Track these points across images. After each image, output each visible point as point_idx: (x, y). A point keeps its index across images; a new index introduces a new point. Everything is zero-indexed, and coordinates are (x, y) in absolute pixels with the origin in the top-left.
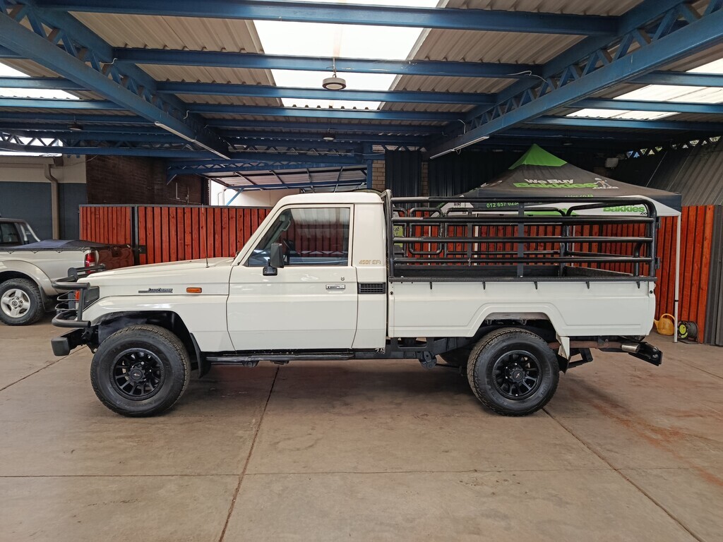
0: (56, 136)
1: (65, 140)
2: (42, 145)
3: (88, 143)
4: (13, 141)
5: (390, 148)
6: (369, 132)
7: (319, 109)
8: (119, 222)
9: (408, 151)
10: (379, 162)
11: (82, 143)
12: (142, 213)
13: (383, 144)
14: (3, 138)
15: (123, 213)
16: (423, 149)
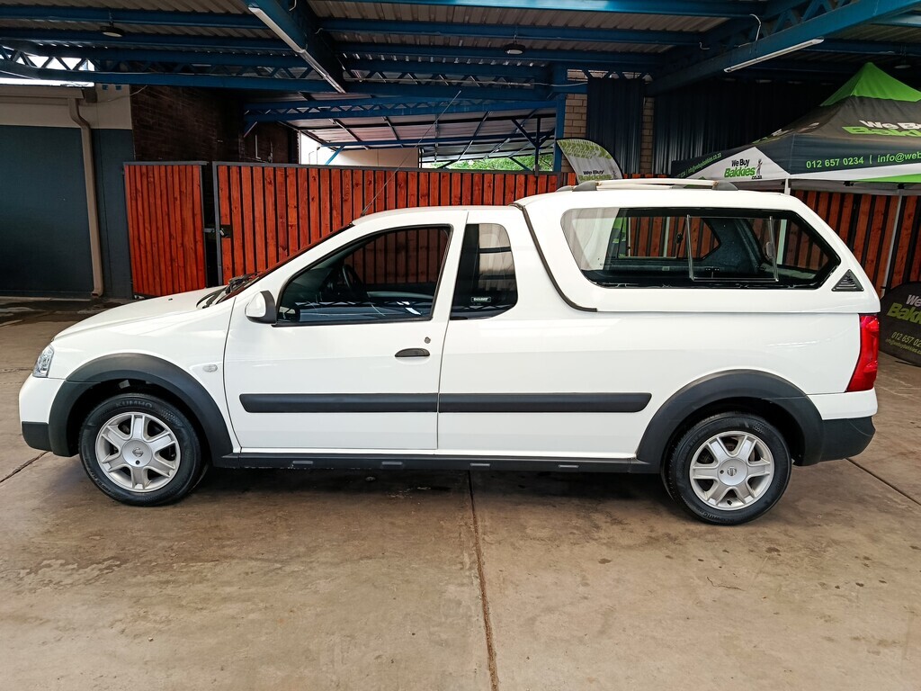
0: (83, 54)
1: (98, 61)
2: (64, 68)
3: (133, 66)
4: (20, 61)
5: (595, 74)
8: (183, 189)
9: (622, 78)
10: (577, 96)
11: (123, 67)
14: (4, 56)
15: (189, 175)
16: (647, 77)
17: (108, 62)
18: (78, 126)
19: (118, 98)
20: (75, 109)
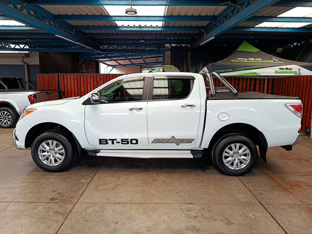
0: (25, 44)
1: (29, 45)
2: (20, 48)
3: (40, 47)
4: (7, 46)
5: (173, 45)
6: (162, 38)
7: (134, 26)
9: (182, 46)
10: (168, 52)
11: (37, 47)
12: (62, 78)
13: (170, 44)
14: (2, 45)
15: (54, 77)
16: (189, 46)
17: (32, 46)
18: (24, 64)
19: (35, 56)
20: (23, 60)
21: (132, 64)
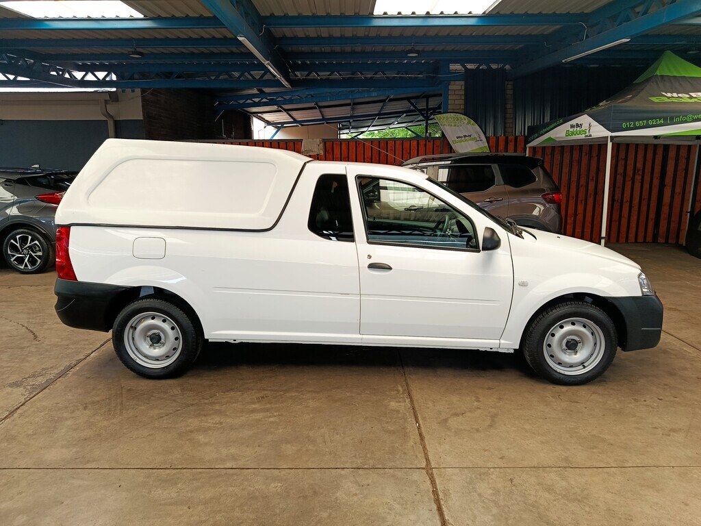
0: (109, 69)
1: (119, 73)
2: (96, 79)
3: (144, 75)
4: (67, 76)
5: (470, 66)
7: (412, 16)
9: (489, 68)
10: (457, 83)
11: (136, 76)
13: (462, 63)
14: (57, 73)
18: (104, 118)
19: (132, 99)
20: (104, 108)
21: (324, 119)
